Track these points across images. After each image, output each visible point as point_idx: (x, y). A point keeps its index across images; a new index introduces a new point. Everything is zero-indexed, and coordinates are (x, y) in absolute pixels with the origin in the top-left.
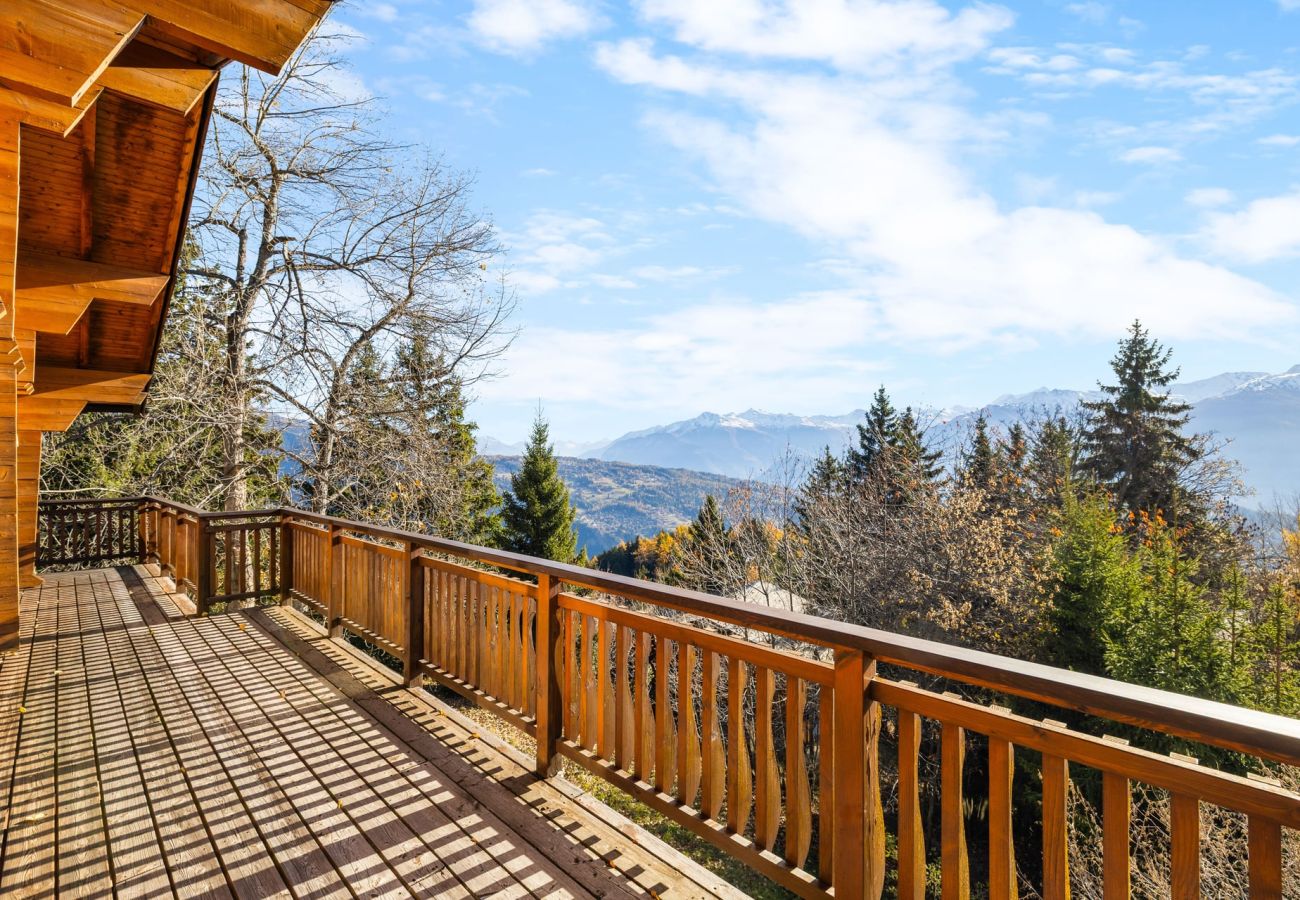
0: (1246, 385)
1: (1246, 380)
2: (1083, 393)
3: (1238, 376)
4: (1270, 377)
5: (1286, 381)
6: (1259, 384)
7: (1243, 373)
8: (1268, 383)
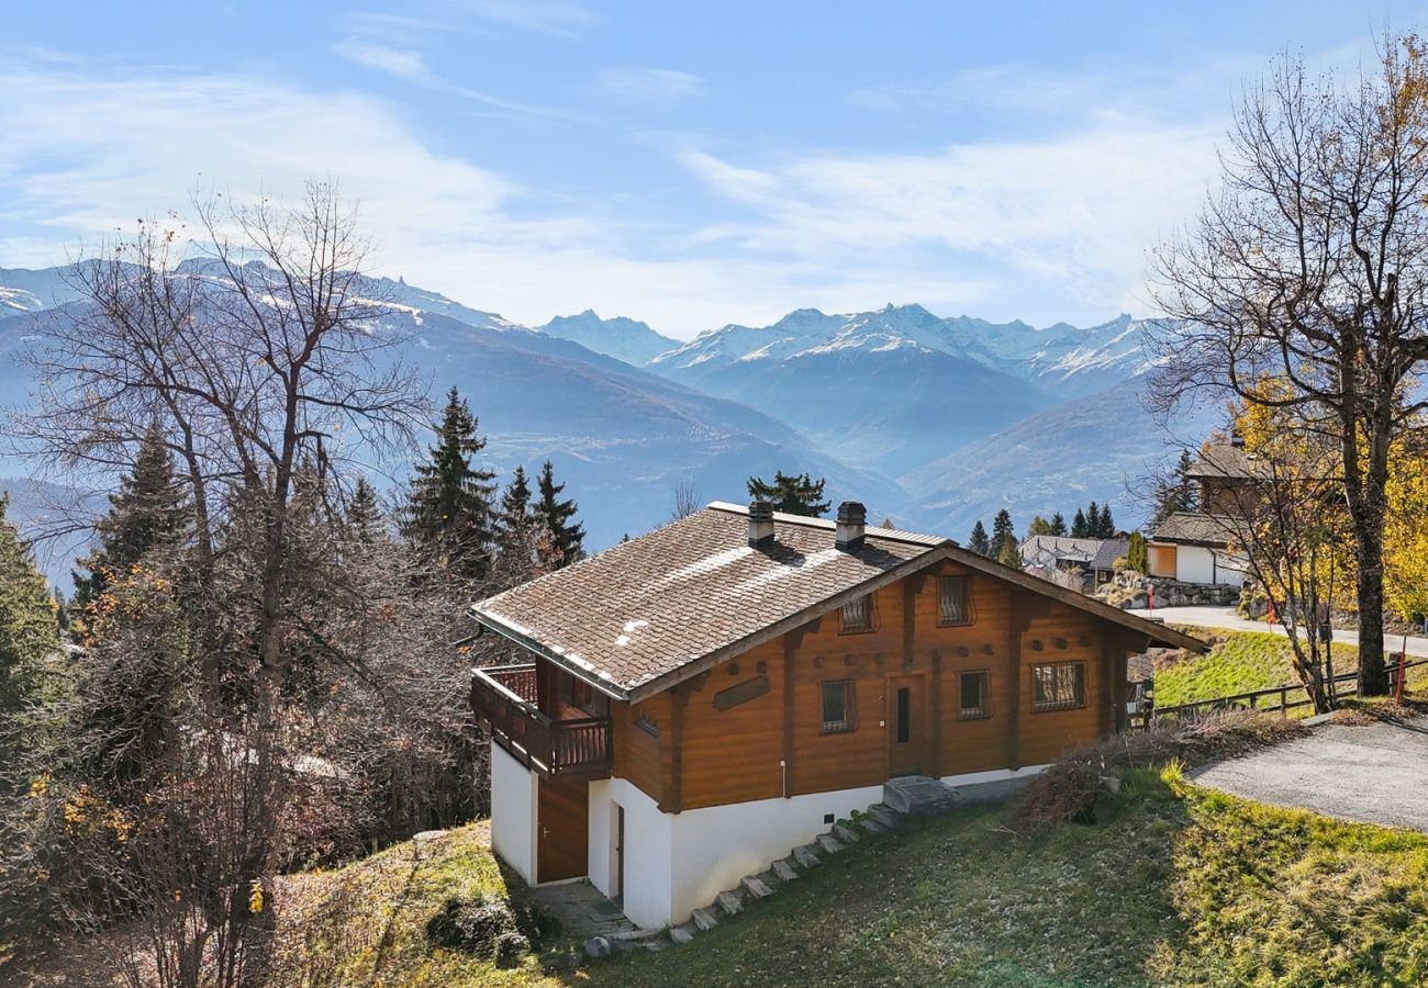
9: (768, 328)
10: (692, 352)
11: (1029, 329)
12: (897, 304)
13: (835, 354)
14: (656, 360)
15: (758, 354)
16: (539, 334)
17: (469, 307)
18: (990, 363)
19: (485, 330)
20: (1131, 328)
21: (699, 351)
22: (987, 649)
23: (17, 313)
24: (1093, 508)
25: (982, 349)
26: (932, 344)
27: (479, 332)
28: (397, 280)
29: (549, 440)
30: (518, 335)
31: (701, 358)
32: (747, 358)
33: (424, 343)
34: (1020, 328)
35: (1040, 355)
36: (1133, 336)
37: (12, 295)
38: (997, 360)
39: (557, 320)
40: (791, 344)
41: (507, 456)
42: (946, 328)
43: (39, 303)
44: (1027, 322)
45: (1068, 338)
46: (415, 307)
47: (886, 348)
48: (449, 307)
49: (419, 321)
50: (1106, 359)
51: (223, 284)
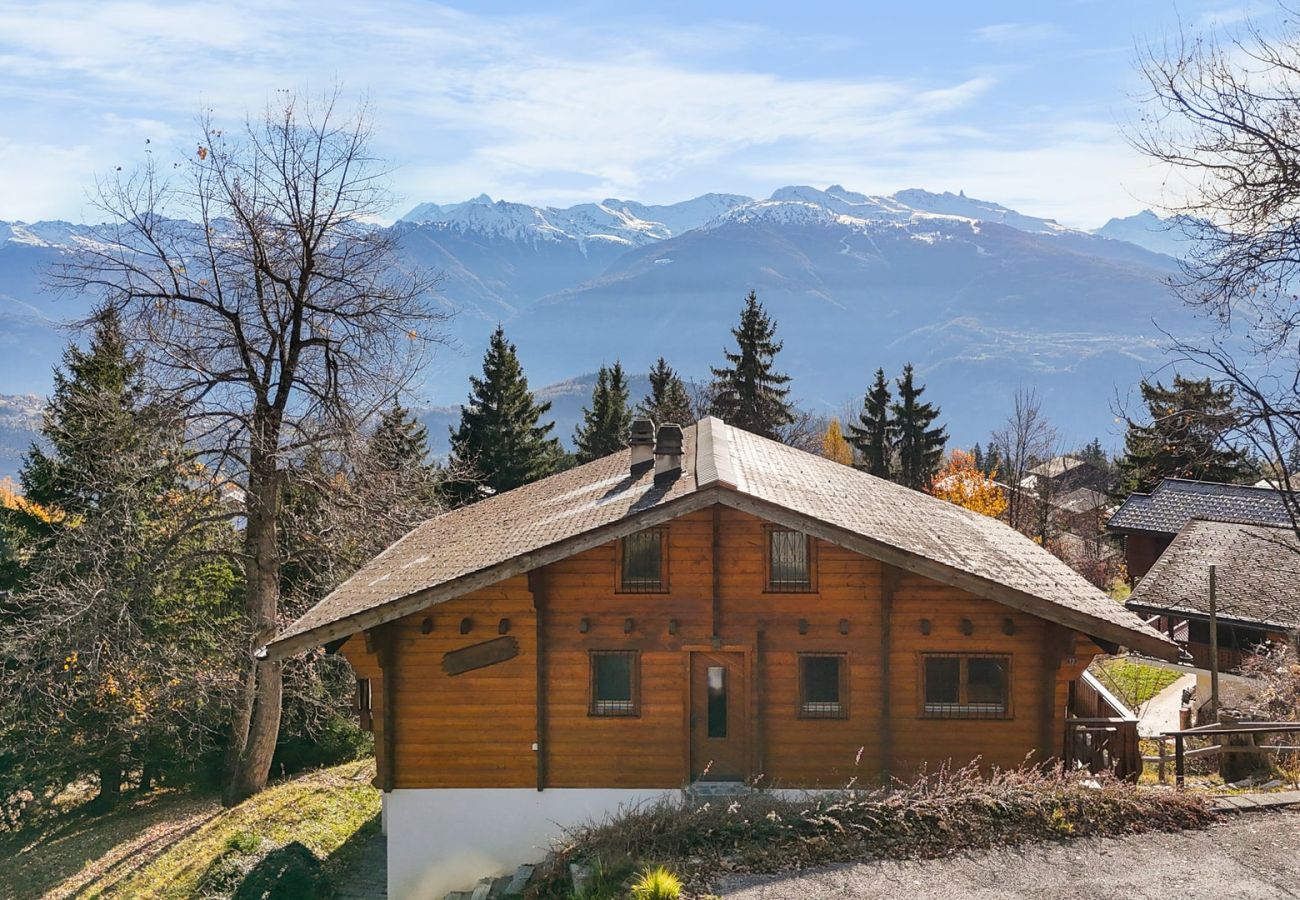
2: (541, 211)
7: (727, 195)
16: (1094, 236)
17: (1025, 214)
19: (1041, 235)
22: (845, 627)
23: (653, 241)
27: (1033, 237)
28: (957, 194)
29: (1101, 339)
30: (1073, 238)
33: (981, 250)
37: (650, 227)
39: (1114, 222)
41: (1057, 355)
43: (668, 232)
46: (974, 218)
48: (1005, 216)
49: (977, 230)
51: (807, 208)
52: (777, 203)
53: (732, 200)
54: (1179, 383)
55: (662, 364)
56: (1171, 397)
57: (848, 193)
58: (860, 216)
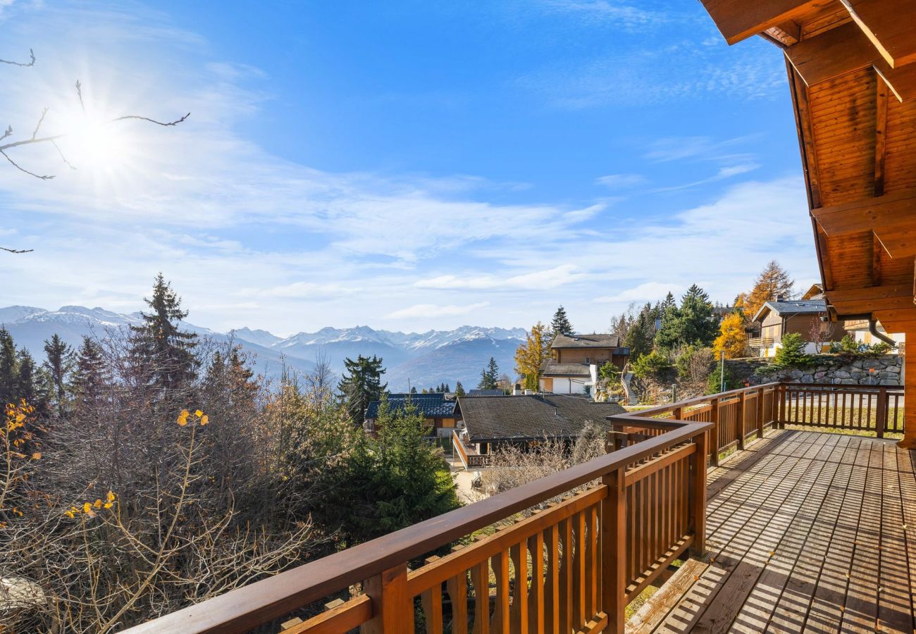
0: (32, 316)
1: (32, 313)
3: (25, 309)
4: (48, 312)
5: (58, 316)
6: (41, 317)
7: (29, 308)
8: (47, 316)
9: (315, 334)
10: (287, 342)
11: (404, 334)
12: (360, 326)
13: (340, 342)
14: (273, 345)
15: (312, 342)
18: (391, 345)
20: (435, 334)
21: (289, 341)
24: (443, 385)
25: (389, 341)
26: (372, 339)
31: (290, 344)
32: (308, 344)
34: (400, 334)
35: (407, 342)
36: (436, 336)
38: (394, 344)
40: (324, 339)
42: (377, 334)
44: (403, 332)
45: (416, 337)
47: (358, 340)
50: (428, 344)
51: (82, 316)
52: (63, 313)
53: (33, 310)
54: (361, 359)
55: (56, 339)
56: (357, 365)
57: (106, 311)
58: (114, 321)
